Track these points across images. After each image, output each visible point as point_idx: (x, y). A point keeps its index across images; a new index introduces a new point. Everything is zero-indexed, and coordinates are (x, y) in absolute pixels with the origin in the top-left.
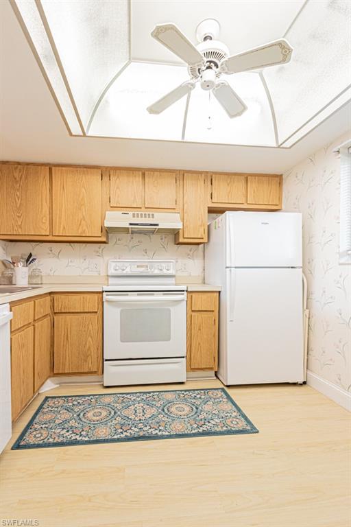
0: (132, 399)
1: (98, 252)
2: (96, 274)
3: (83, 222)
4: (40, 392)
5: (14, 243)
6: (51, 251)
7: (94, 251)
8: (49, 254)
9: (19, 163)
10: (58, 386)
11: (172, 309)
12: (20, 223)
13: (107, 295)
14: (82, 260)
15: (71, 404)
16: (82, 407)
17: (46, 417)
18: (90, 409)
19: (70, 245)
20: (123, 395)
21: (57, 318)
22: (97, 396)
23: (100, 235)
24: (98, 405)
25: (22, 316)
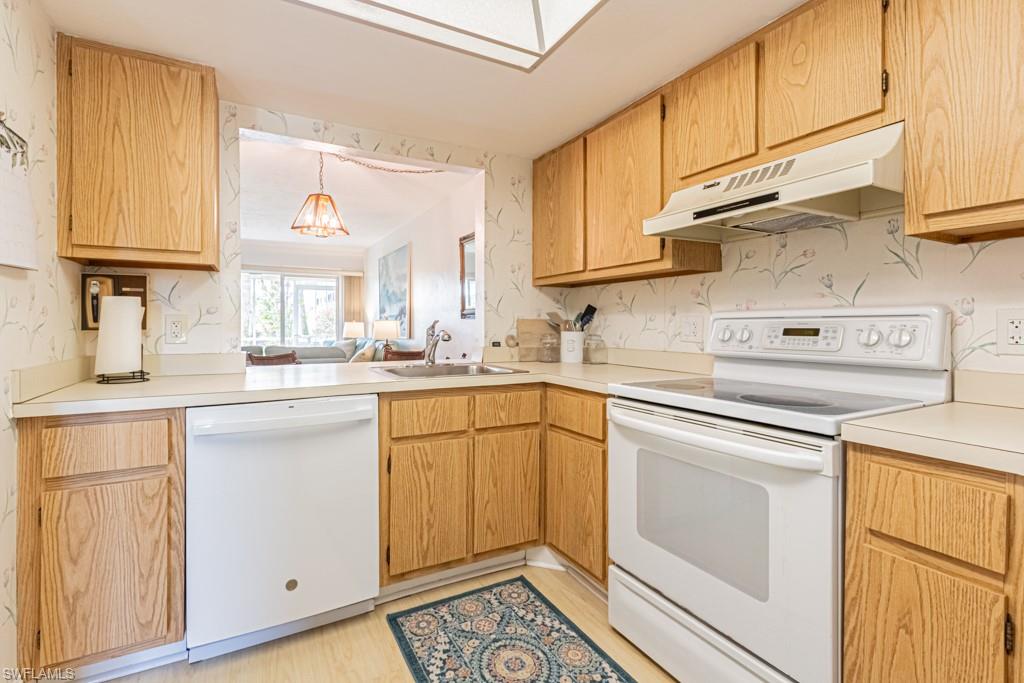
1: (698, 295)
2: (695, 349)
3: (630, 233)
4: (529, 563)
5: (577, 289)
6: (621, 298)
7: (692, 293)
8: (618, 304)
9: (553, 151)
10: (562, 569)
11: (774, 491)
12: (552, 256)
13: (616, 405)
14: (669, 316)
15: (522, 613)
17: (469, 606)
18: (525, 645)
19: (649, 283)
20: (610, 674)
21: (551, 435)
22: (573, 634)
23: (658, 256)
24: (546, 649)
25: (425, 418)
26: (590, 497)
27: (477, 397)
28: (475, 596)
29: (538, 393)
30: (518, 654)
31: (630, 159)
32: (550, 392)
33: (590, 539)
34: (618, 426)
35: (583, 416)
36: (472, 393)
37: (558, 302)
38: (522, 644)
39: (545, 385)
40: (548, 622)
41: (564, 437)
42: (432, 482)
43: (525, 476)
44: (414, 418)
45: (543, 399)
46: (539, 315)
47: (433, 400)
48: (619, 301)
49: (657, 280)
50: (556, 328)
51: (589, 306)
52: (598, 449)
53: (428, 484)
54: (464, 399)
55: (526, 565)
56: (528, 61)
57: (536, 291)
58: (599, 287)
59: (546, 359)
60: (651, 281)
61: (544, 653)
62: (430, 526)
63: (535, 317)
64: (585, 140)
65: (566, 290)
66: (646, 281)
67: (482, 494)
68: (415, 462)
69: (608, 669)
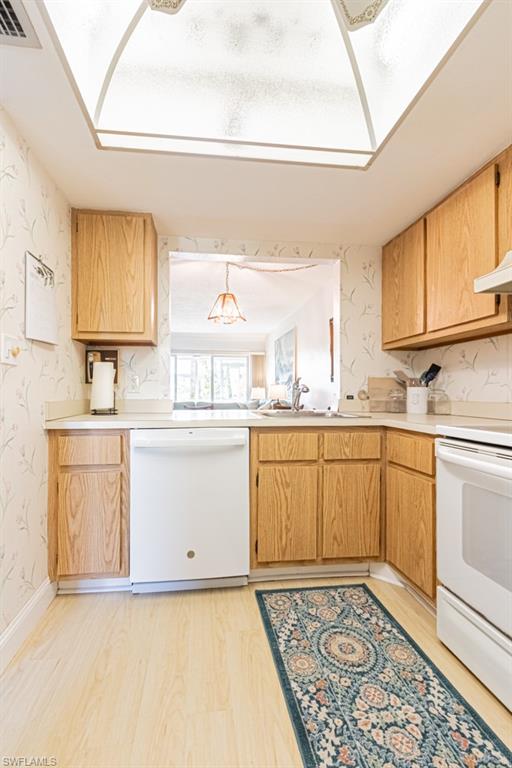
0: (430, 697)
3: (465, 295)
4: (372, 575)
5: (423, 351)
6: (464, 357)
8: (461, 362)
10: (402, 586)
12: (397, 323)
13: (443, 444)
15: (359, 611)
16: (359, 625)
17: (317, 596)
18: (358, 636)
19: (492, 341)
20: (432, 678)
21: (390, 470)
22: (403, 638)
23: (493, 313)
24: (376, 644)
25: (284, 448)
26: (422, 526)
27: (326, 434)
28: (323, 591)
29: (378, 435)
30: (351, 641)
31: (466, 229)
32: (389, 434)
33: (422, 561)
34: (445, 462)
35: (415, 453)
36: (321, 431)
37: (406, 363)
38: (355, 634)
39: (385, 428)
40: (381, 623)
41: (401, 472)
42: (289, 497)
43: (367, 502)
44: (276, 447)
45: (383, 440)
46: (388, 374)
47: (290, 435)
48: (461, 359)
49: (499, 337)
50: (403, 385)
51: (433, 365)
52: (427, 482)
53: (286, 498)
54: (314, 435)
55: (369, 576)
56: (363, 160)
57: (385, 354)
58: (444, 348)
59: (393, 410)
60: (494, 339)
61: (374, 646)
62: (288, 530)
63: (384, 376)
64: (425, 221)
65: (413, 354)
66: (488, 340)
67: (330, 513)
68: (276, 480)
69: (431, 673)
